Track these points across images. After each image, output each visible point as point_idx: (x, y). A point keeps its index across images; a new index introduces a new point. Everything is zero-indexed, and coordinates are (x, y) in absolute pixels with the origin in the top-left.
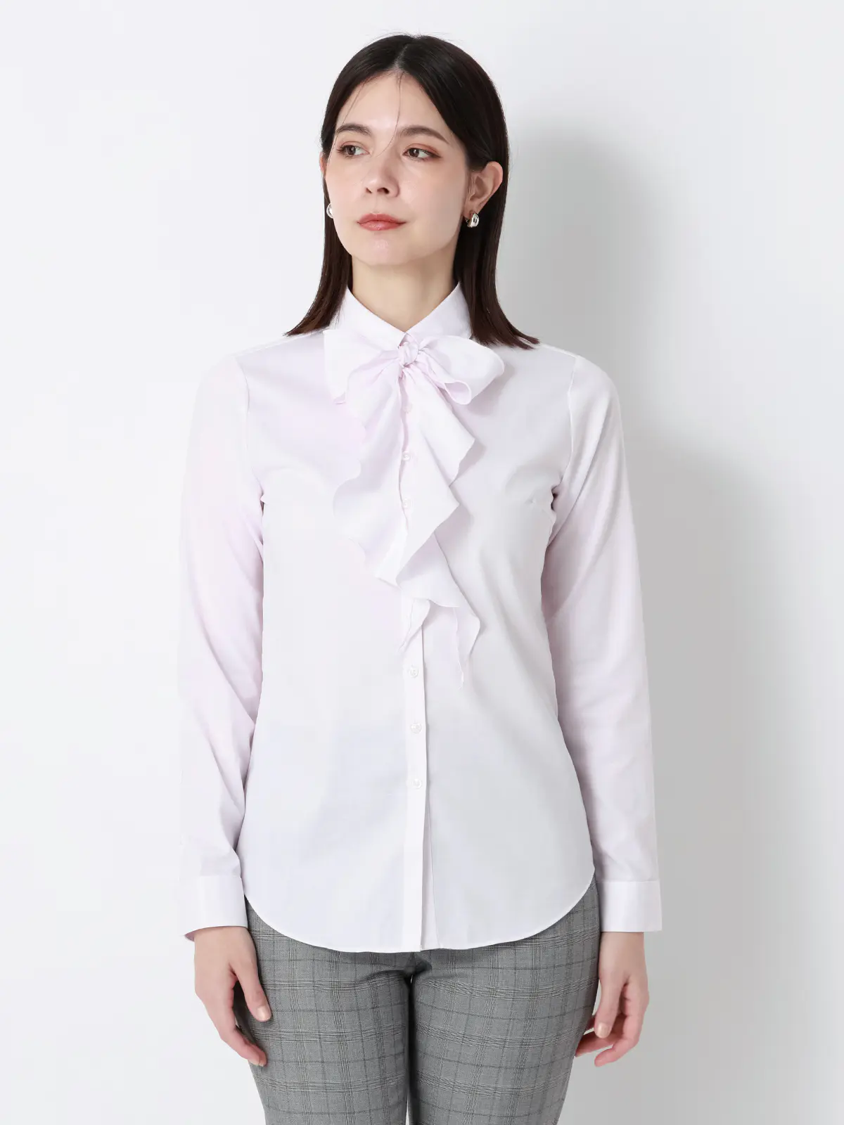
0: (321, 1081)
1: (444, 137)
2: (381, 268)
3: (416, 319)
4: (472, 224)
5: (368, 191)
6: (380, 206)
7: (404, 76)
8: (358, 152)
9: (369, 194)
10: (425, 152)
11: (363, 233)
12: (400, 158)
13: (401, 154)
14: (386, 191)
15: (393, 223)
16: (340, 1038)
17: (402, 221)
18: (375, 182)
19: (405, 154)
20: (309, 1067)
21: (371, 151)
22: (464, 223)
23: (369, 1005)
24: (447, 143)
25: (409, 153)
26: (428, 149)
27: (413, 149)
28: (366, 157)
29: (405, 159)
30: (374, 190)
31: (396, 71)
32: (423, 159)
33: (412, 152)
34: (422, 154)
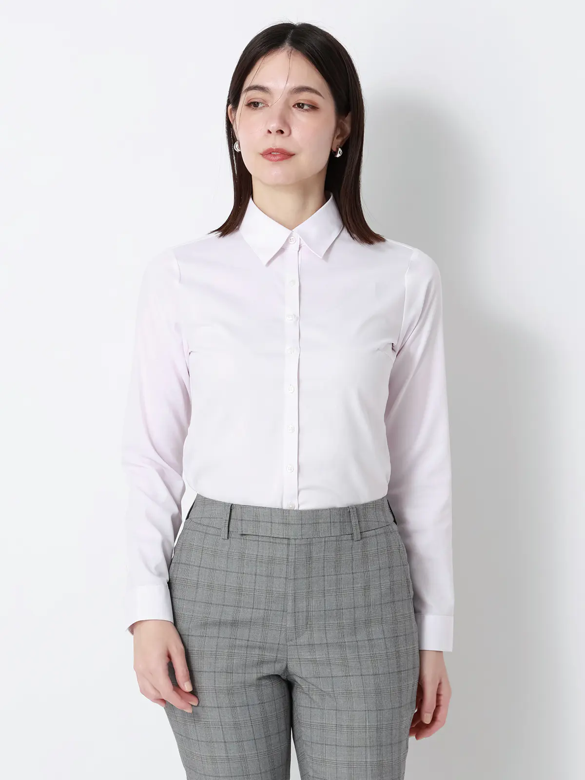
0: (225, 755)
1: (322, 94)
2: (276, 187)
3: (299, 222)
4: (338, 155)
5: (269, 132)
6: (277, 142)
7: (293, 52)
8: (260, 105)
9: (269, 134)
10: (307, 105)
11: (265, 162)
12: (291, 109)
13: (291, 106)
14: (282, 132)
15: (286, 155)
16: (236, 726)
17: (293, 153)
18: (274, 126)
19: (294, 106)
20: (216, 746)
21: (270, 104)
22: (333, 154)
23: (257, 702)
24: (323, 98)
25: (296, 106)
26: (310, 104)
27: (300, 103)
28: (266, 109)
29: (294, 109)
30: (273, 131)
31: (287, 47)
32: (306, 110)
33: (300, 106)
34: (306, 107)
